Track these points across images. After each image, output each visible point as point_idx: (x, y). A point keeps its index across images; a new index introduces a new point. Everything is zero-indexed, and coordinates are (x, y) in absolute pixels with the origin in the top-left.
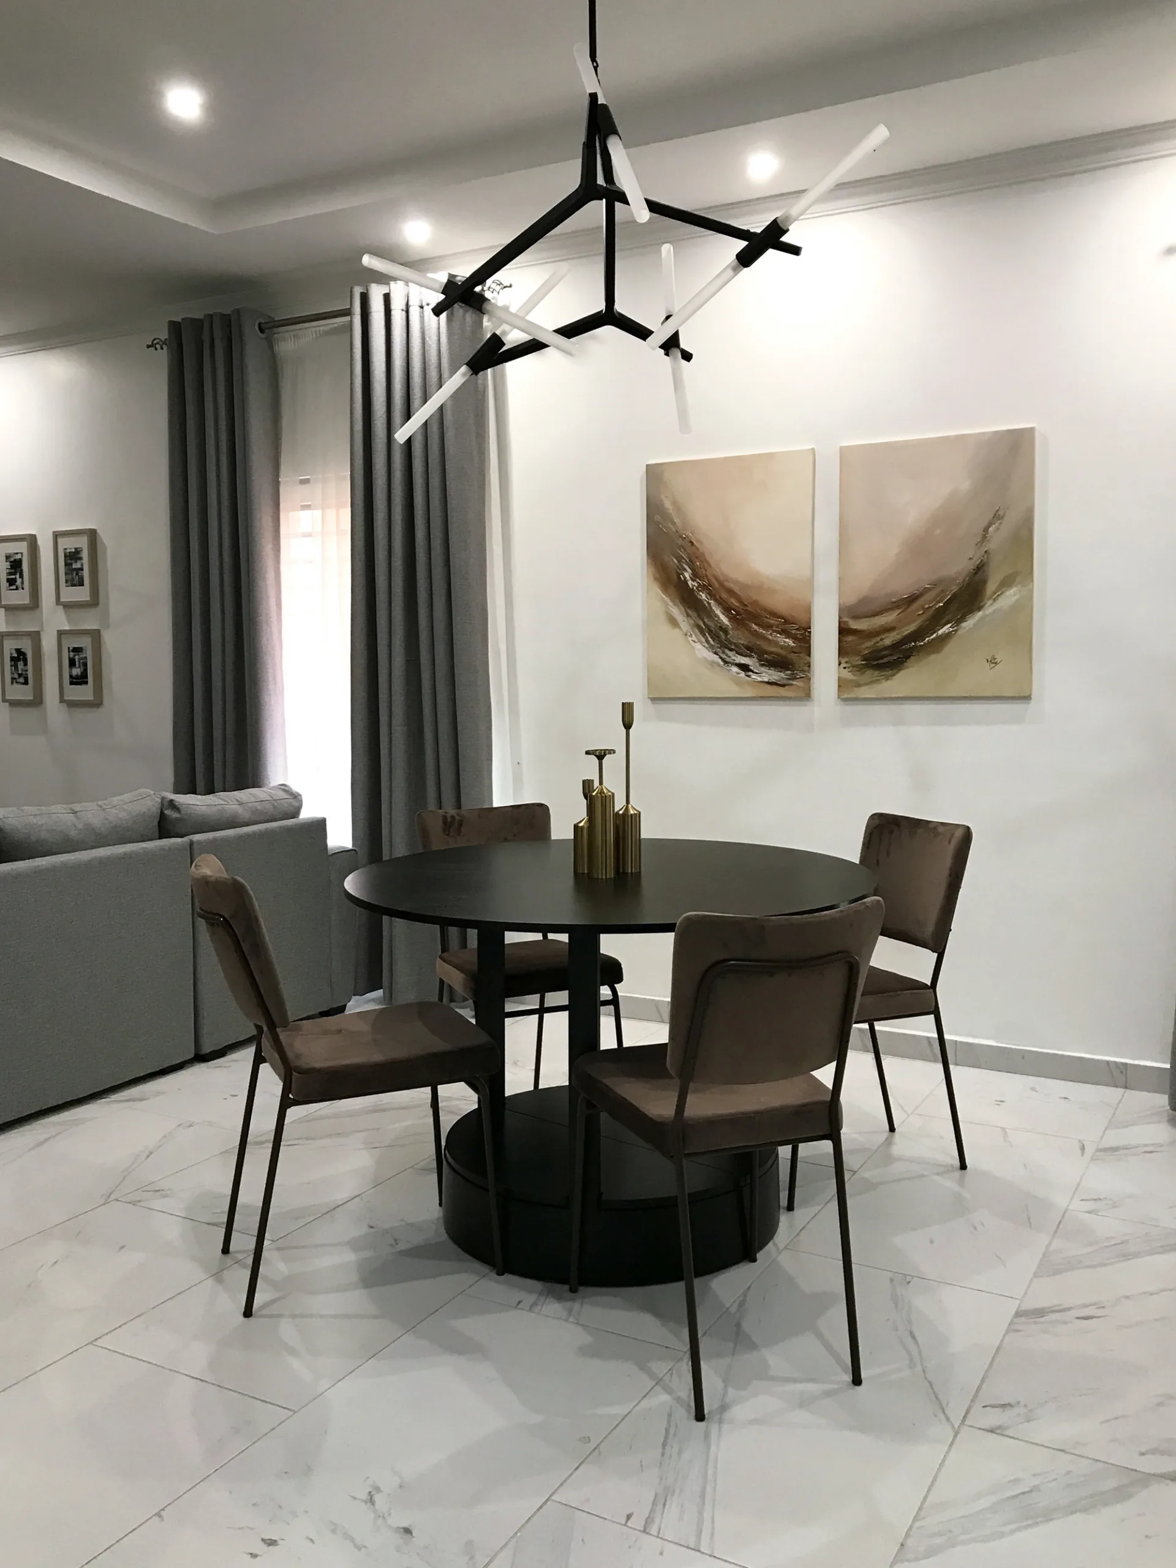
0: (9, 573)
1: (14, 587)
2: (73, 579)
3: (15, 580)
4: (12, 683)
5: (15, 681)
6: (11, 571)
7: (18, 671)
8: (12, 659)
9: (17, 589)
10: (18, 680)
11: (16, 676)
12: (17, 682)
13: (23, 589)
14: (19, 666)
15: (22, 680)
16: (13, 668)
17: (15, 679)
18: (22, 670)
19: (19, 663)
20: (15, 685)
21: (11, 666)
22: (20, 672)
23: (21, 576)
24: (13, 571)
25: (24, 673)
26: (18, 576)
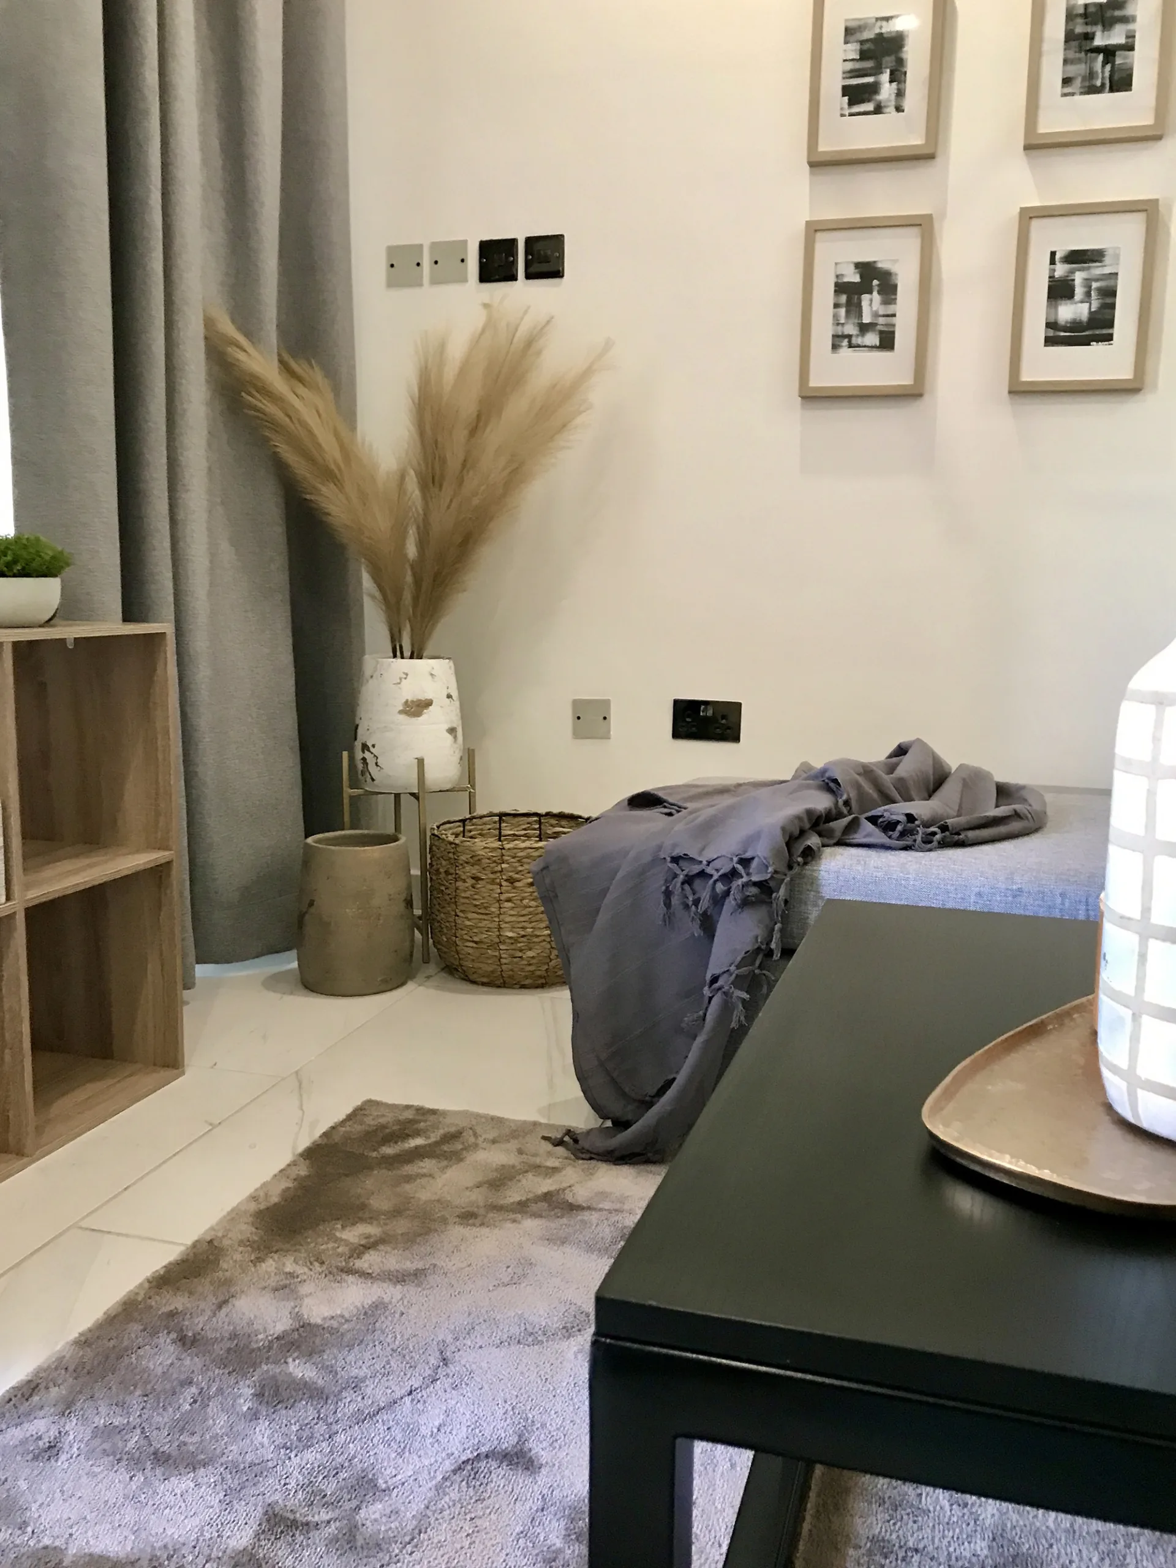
0: (851, 71)
1: (870, 107)
2: (1092, 75)
3: (874, 88)
4: (835, 347)
5: (845, 342)
6: (858, 65)
7: (860, 316)
8: (841, 288)
9: (878, 110)
10: (859, 341)
11: (851, 329)
12: (850, 346)
13: (899, 109)
14: (865, 304)
15: (872, 339)
16: (842, 311)
17: (849, 337)
18: (876, 315)
19: (865, 298)
20: (845, 352)
21: (836, 306)
22: (867, 319)
23: (898, 76)
24: (868, 64)
25: (881, 320)
26: (885, 77)
